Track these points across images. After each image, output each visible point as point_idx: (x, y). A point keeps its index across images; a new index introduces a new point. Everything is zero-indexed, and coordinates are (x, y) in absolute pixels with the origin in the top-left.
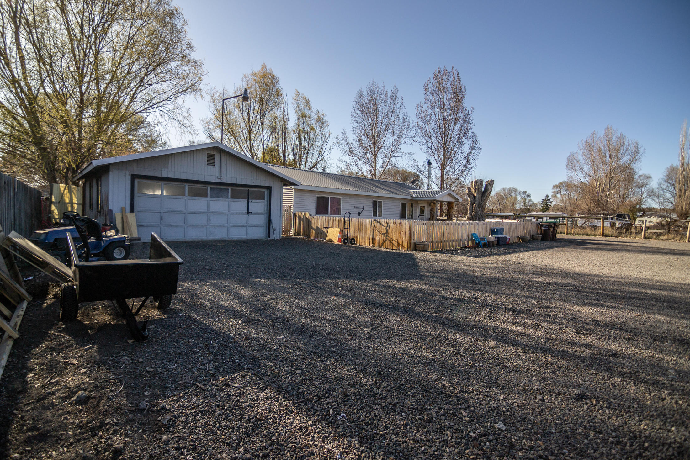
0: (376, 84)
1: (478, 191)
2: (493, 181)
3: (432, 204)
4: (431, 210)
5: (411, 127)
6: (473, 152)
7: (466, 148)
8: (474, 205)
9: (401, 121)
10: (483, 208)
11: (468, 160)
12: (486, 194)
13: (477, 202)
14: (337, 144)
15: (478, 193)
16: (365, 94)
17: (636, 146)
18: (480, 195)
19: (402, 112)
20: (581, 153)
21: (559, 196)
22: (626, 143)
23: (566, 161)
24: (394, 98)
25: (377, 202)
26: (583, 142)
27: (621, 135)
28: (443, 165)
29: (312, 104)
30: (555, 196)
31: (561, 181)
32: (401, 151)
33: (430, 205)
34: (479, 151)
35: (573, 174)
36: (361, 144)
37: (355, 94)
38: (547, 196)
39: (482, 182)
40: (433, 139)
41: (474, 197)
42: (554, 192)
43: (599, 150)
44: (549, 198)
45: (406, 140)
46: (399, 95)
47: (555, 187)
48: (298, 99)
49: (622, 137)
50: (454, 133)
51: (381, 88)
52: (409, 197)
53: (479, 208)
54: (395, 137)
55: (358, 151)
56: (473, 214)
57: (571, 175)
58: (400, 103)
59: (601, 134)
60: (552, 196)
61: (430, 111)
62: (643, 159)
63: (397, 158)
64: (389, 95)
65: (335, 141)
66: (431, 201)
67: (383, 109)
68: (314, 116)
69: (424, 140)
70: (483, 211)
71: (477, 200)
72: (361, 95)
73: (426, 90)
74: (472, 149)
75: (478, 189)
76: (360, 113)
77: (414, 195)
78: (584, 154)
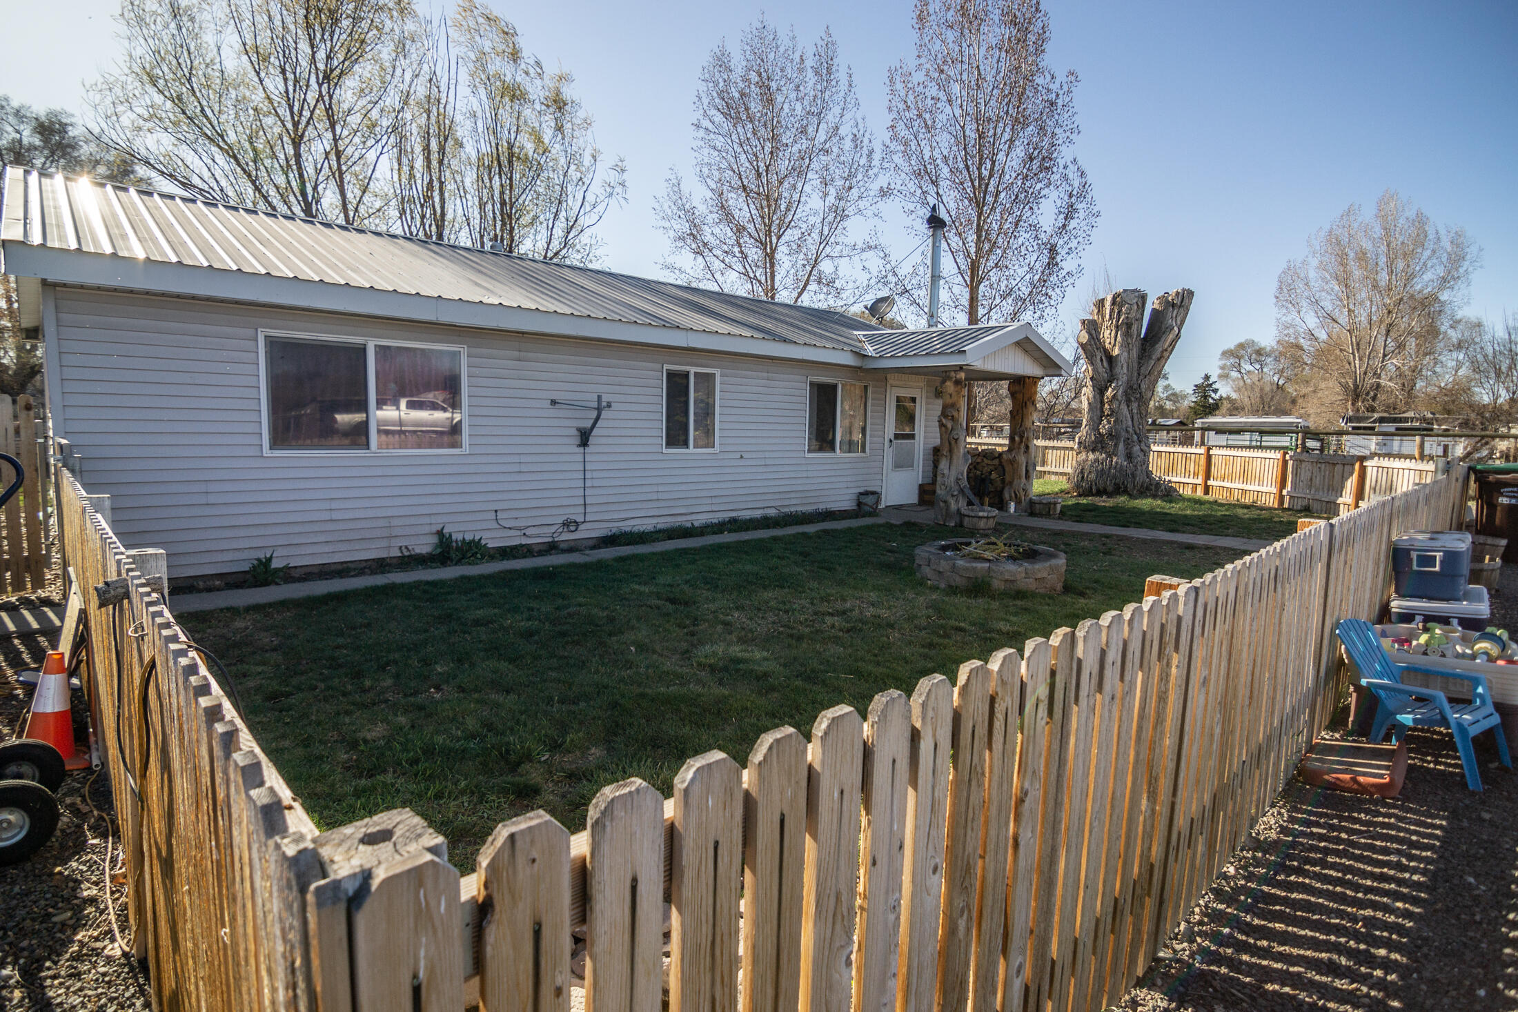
0: (771, 28)
1: (1127, 334)
2: (1191, 293)
3: (950, 386)
4: (944, 414)
5: (876, 162)
6: (1073, 223)
7: (1047, 214)
8: (1109, 393)
9: (848, 144)
10: (1143, 401)
11: (1053, 250)
12: (1159, 348)
13: (1123, 379)
14: (619, 189)
15: (1126, 345)
16: (738, 63)
17: (1458, 242)
18: (1135, 353)
19: (848, 116)
20: (1314, 262)
21: (1235, 374)
22: (1431, 235)
23: (1275, 285)
24: (825, 71)
25: (686, 375)
26: (1322, 234)
27: (1419, 214)
28: (974, 267)
29: (522, 42)
30: (1224, 377)
31: (1242, 340)
32: (850, 241)
33: (938, 394)
34: (1093, 220)
35: (1292, 317)
36: (727, 215)
37: (706, 59)
38: (1207, 377)
39: (1143, 298)
40: (944, 184)
41: (1111, 359)
42: (1222, 368)
43: (1362, 257)
44: (1211, 381)
45: (862, 204)
46: (841, 62)
47: (1227, 354)
48: (472, 24)
49: (1421, 221)
50: (1012, 161)
51: (785, 41)
52: (847, 359)
53: (1128, 402)
54: (831, 199)
55: (716, 232)
56: (1104, 427)
57: (1289, 318)
58: (843, 85)
59: (1368, 214)
60: (1220, 376)
61: (933, 91)
62: (1475, 277)
63: (836, 261)
64: (810, 62)
65: (613, 177)
66: (944, 374)
67: (791, 107)
68: (536, 90)
69: (912, 186)
70: (1143, 415)
71: (1122, 371)
72: (722, 63)
73: (921, 18)
74: (1069, 213)
75: (1126, 328)
76: (719, 118)
77: (870, 350)
78: (1322, 267)
